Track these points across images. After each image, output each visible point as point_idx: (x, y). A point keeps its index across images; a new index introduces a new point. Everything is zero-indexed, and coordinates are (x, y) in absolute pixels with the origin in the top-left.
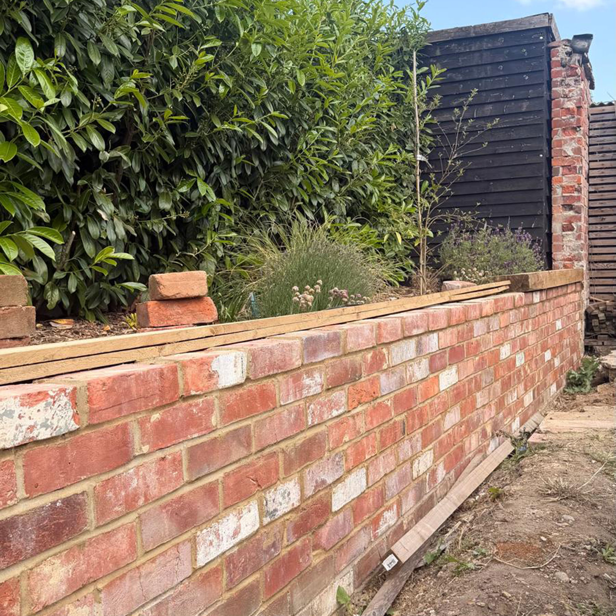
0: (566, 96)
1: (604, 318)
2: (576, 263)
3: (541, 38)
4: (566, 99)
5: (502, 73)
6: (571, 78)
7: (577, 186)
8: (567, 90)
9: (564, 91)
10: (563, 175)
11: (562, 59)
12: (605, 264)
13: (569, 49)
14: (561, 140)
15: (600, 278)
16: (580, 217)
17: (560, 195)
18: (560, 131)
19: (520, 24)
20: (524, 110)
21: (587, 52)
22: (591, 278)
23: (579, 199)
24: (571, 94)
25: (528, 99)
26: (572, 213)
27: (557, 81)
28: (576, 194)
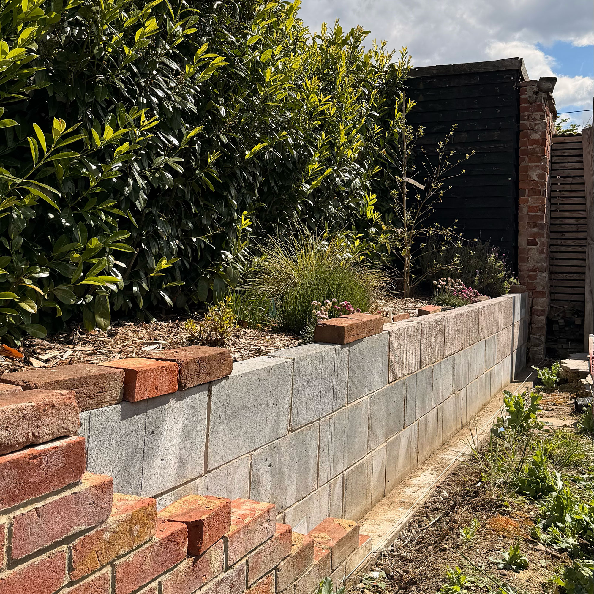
0: (532, 129)
1: (563, 324)
2: (539, 274)
3: (512, 78)
4: (532, 132)
5: (477, 106)
6: (537, 113)
7: (540, 207)
8: (533, 124)
9: (530, 124)
10: (528, 196)
11: (530, 97)
12: (565, 275)
13: (536, 89)
14: (527, 166)
15: (559, 287)
16: (544, 234)
17: (526, 213)
18: (526, 159)
19: (494, 66)
20: (495, 139)
21: (552, 92)
22: (552, 286)
23: (542, 217)
24: (536, 127)
25: (499, 129)
26: (536, 230)
27: (525, 115)
28: (539, 213)
